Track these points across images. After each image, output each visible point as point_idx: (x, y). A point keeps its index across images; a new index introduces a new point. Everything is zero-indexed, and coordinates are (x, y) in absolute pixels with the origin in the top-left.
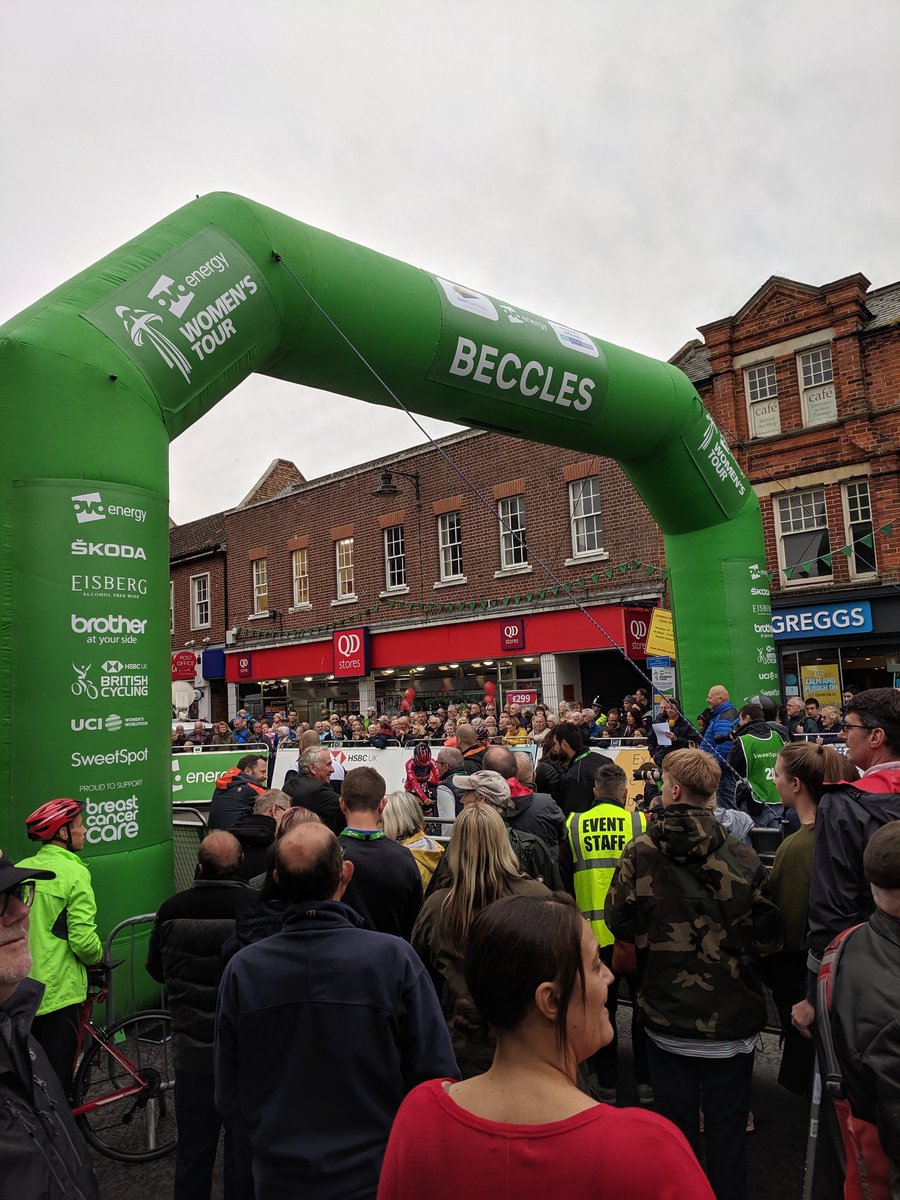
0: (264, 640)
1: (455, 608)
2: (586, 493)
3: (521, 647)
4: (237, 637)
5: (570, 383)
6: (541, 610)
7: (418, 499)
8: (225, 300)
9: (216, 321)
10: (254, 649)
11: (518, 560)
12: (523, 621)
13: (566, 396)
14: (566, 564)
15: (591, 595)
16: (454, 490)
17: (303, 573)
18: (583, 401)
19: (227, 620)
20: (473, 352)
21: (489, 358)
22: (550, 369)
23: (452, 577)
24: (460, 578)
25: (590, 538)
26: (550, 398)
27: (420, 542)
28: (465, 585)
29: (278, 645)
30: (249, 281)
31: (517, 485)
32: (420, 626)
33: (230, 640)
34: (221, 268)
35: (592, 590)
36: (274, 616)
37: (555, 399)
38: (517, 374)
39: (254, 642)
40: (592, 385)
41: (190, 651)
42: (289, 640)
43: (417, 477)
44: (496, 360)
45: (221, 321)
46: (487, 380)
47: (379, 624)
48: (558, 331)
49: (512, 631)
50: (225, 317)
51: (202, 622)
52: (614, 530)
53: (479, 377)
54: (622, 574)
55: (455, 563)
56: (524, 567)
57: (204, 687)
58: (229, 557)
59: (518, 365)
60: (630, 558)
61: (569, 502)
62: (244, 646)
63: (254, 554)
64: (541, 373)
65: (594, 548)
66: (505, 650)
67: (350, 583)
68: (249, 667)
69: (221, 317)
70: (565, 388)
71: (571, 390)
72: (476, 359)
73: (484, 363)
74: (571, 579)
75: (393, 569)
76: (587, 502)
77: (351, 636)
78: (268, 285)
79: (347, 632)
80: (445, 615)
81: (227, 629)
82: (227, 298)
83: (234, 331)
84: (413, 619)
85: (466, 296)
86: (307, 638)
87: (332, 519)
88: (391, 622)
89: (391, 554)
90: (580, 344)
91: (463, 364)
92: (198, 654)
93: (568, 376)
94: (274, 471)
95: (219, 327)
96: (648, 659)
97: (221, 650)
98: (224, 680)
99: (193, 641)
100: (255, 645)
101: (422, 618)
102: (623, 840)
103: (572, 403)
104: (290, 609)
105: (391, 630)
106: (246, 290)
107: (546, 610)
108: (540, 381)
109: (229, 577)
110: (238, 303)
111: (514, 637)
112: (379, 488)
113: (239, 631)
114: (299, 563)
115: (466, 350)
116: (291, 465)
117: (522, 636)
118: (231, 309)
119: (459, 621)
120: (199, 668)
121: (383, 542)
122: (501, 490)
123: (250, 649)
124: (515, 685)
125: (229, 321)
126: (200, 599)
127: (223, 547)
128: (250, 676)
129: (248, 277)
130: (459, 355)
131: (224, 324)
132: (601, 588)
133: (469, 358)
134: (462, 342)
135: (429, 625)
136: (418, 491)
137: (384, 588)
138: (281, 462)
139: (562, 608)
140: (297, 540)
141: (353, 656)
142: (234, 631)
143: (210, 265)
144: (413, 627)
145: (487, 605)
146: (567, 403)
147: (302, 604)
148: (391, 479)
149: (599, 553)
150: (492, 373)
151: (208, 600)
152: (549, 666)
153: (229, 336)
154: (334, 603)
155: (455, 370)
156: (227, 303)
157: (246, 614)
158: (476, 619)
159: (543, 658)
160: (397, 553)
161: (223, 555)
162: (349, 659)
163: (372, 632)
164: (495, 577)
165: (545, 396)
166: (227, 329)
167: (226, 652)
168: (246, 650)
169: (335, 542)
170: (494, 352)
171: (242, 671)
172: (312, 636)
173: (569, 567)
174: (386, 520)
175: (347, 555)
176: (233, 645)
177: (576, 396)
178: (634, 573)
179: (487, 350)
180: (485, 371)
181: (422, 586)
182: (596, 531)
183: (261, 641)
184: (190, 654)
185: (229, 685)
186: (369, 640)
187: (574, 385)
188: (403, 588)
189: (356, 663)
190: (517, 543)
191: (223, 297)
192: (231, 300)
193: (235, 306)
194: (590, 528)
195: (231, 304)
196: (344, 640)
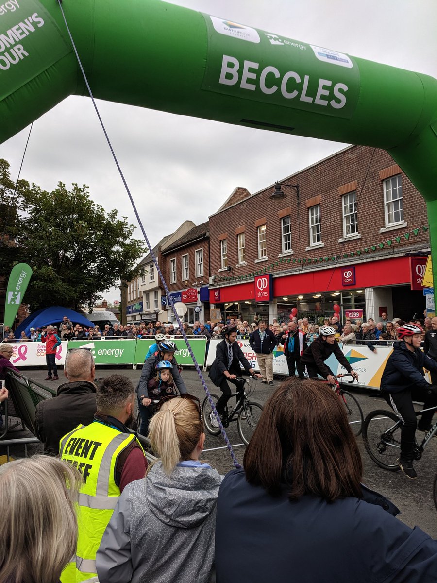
0: (225, 282)
1: (316, 262)
2: (394, 186)
3: (353, 284)
4: (214, 280)
5: (325, 87)
6: (365, 261)
7: (298, 199)
8: (15, 31)
9: (8, 46)
10: (221, 286)
11: (353, 231)
12: (354, 268)
13: (323, 97)
14: (381, 232)
15: (396, 250)
16: (318, 192)
17: (243, 246)
18: (338, 101)
19: (210, 272)
20: (237, 65)
21: (251, 70)
22: (307, 78)
23: (317, 243)
24: (321, 244)
25: (397, 214)
26: (309, 100)
27: (299, 225)
28: (323, 247)
29: (231, 285)
30: (36, 17)
31: (352, 185)
32: (298, 273)
33: (211, 282)
34: (13, 8)
35: (397, 247)
36: (230, 269)
37: (314, 100)
38: (278, 82)
39: (221, 283)
40: (345, 88)
41: (195, 288)
42: (236, 282)
43: (297, 187)
44: (258, 72)
45: (12, 46)
46: (252, 87)
47: (278, 272)
48: (317, 51)
49: (348, 274)
50: (16, 43)
51: (200, 274)
52: (411, 207)
53: (244, 85)
54: (416, 236)
55: (318, 235)
56: (356, 235)
57: (201, 306)
58: (211, 240)
59: (278, 75)
60: (421, 225)
61: (383, 193)
62: (217, 285)
63: (221, 237)
64: (298, 80)
65: (399, 221)
66: (344, 286)
67: (265, 250)
68: (219, 296)
69: (13, 43)
70: (321, 91)
71: (327, 93)
72: (240, 72)
73: (246, 75)
74: (384, 241)
75: (286, 241)
76: (394, 192)
77: (263, 279)
78: (55, 21)
79: (261, 277)
80: (312, 265)
81: (210, 276)
82: (17, 30)
83: (27, 54)
84: (295, 269)
85: (231, 26)
86: (244, 280)
87: (256, 215)
88: (284, 271)
89: (284, 233)
90: (336, 59)
91: (229, 76)
92: (198, 289)
93: (322, 82)
94: (235, 193)
95: (11, 50)
96: (424, 289)
97: (207, 288)
98: (209, 302)
99: (196, 283)
100: (221, 285)
101: (299, 268)
102: (89, 471)
103: (329, 103)
104: (237, 265)
105: (283, 275)
106: (34, 24)
107: (368, 260)
108: (299, 87)
109: (211, 250)
110: (28, 34)
111: (349, 278)
112: (273, 194)
113: (215, 277)
114: (242, 240)
115: (231, 65)
116: (245, 190)
117: (354, 277)
118: (21, 37)
119: (319, 269)
120: (199, 296)
121: (281, 226)
122: (343, 189)
123: (219, 287)
124: (353, 307)
125: (20, 46)
126: (199, 262)
127: (208, 235)
128: (220, 300)
129: (36, 14)
130: (225, 69)
131: (16, 48)
132: (402, 246)
133: (234, 71)
134: (226, 59)
135: (303, 272)
136: (298, 195)
137: (281, 252)
138: (239, 188)
139: (377, 259)
140: (240, 228)
141: (264, 290)
142: (213, 277)
143: (5, 7)
144: (295, 273)
145: (335, 259)
146: (325, 103)
147: (242, 262)
148: (280, 188)
149: (402, 223)
150: (256, 82)
151: (202, 262)
152: (370, 295)
153: (22, 58)
154: (257, 261)
155: (223, 80)
156: (18, 33)
157: (218, 269)
158: (328, 267)
159: (367, 290)
160: (288, 232)
161: (208, 238)
162: (262, 292)
163: (274, 277)
164: (339, 242)
165: (304, 98)
166: (19, 53)
167: (209, 288)
168: (217, 287)
169: (257, 228)
170: (256, 66)
171: (216, 298)
172: (246, 280)
173: (382, 233)
174: (282, 213)
175: (263, 235)
176: (212, 285)
177: (331, 97)
178: (423, 234)
179: (248, 64)
180: (249, 81)
181: (300, 249)
182: (400, 210)
183: (224, 282)
184: (194, 289)
185: (211, 305)
186: (272, 281)
187: (331, 89)
188: (290, 251)
189: (266, 294)
190: (353, 220)
191: (14, 29)
192: (20, 31)
193: (24, 36)
194: (396, 208)
195: (21, 34)
196: (260, 281)
